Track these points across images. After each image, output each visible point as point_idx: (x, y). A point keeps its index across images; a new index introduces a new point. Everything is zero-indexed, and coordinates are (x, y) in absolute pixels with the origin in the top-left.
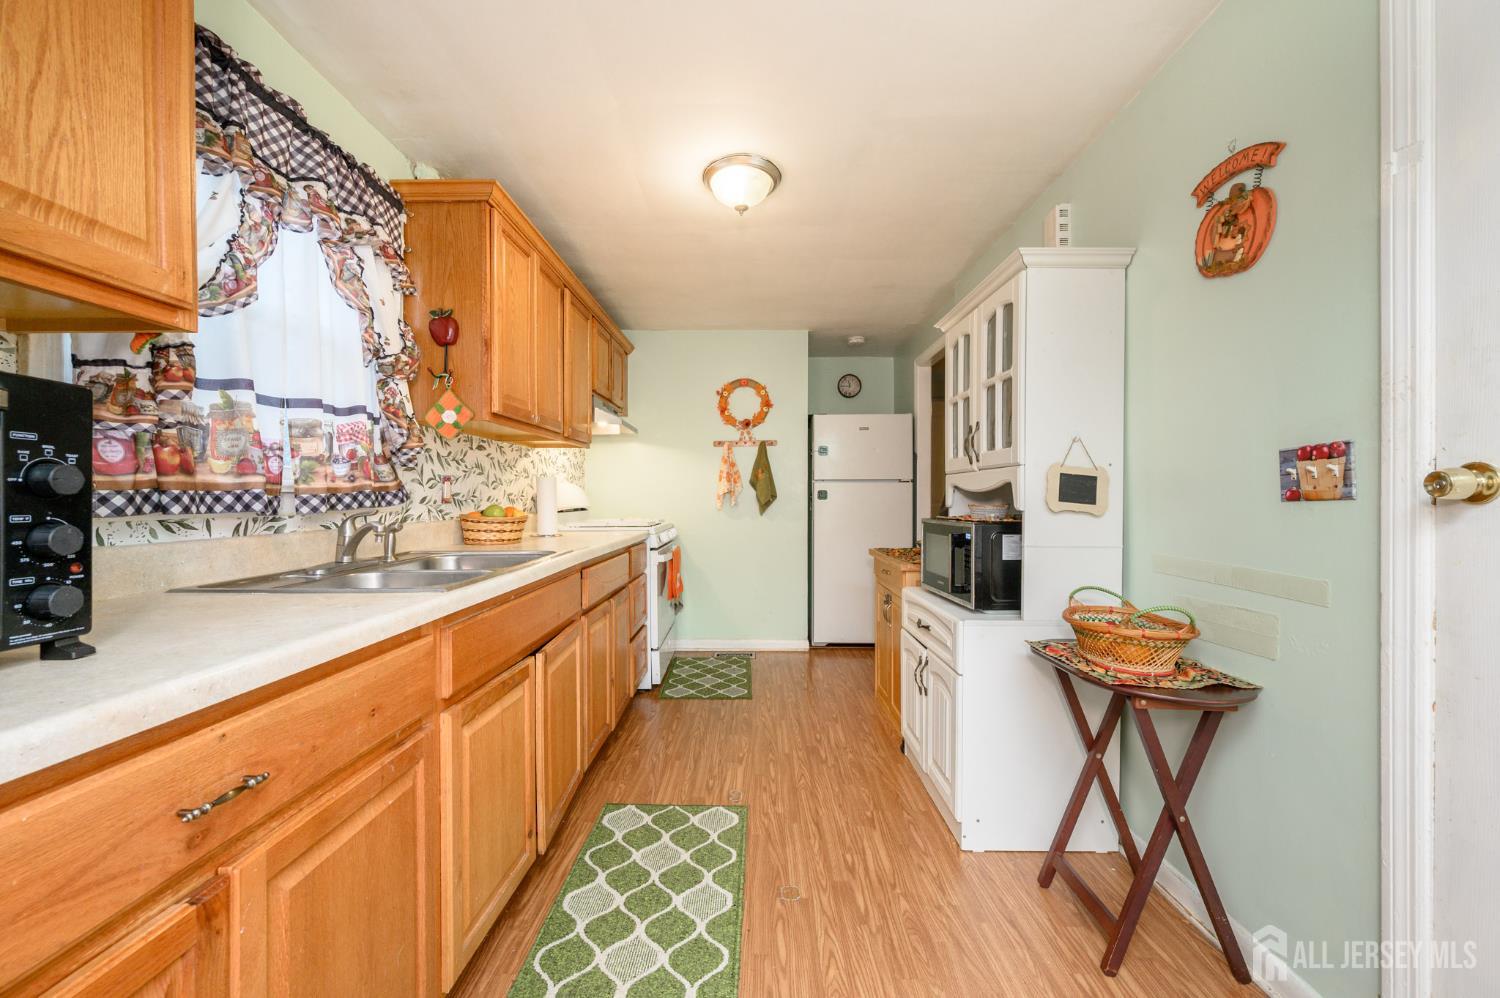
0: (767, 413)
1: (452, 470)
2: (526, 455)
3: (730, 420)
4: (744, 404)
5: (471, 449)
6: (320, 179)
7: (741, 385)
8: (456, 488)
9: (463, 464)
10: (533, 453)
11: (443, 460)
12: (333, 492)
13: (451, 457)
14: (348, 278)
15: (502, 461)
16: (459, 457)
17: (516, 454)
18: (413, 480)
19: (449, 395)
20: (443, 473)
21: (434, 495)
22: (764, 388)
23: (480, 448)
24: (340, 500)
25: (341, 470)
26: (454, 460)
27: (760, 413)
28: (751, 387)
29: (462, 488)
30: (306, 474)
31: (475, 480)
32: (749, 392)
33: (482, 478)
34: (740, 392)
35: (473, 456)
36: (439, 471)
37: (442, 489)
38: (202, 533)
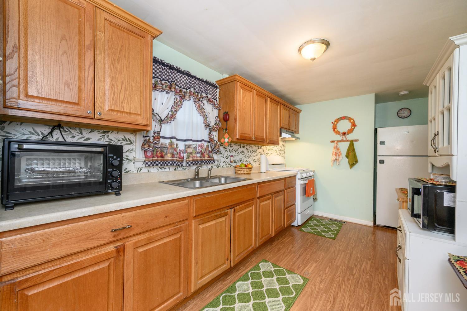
0: (354, 129)
1: (234, 154)
2: (260, 148)
3: (337, 133)
4: (344, 126)
5: (240, 147)
6: (192, 88)
7: (342, 119)
8: (235, 158)
9: (237, 152)
10: (264, 148)
11: (231, 151)
12: (197, 160)
13: (233, 150)
14: (200, 109)
15: (251, 150)
16: (236, 150)
17: (256, 148)
18: (221, 157)
19: (226, 135)
20: (231, 155)
21: (228, 160)
22: (353, 119)
23: (243, 147)
24: (198, 162)
25: (199, 155)
26: (234, 151)
27: (350, 129)
28: (347, 119)
29: (237, 158)
30: (188, 157)
31: (241, 156)
32: (346, 121)
33: (244, 155)
34: (342, 122)
35: (240, 150)
36: (229, 154)
37: (231, 159)
38: (168, 170)
